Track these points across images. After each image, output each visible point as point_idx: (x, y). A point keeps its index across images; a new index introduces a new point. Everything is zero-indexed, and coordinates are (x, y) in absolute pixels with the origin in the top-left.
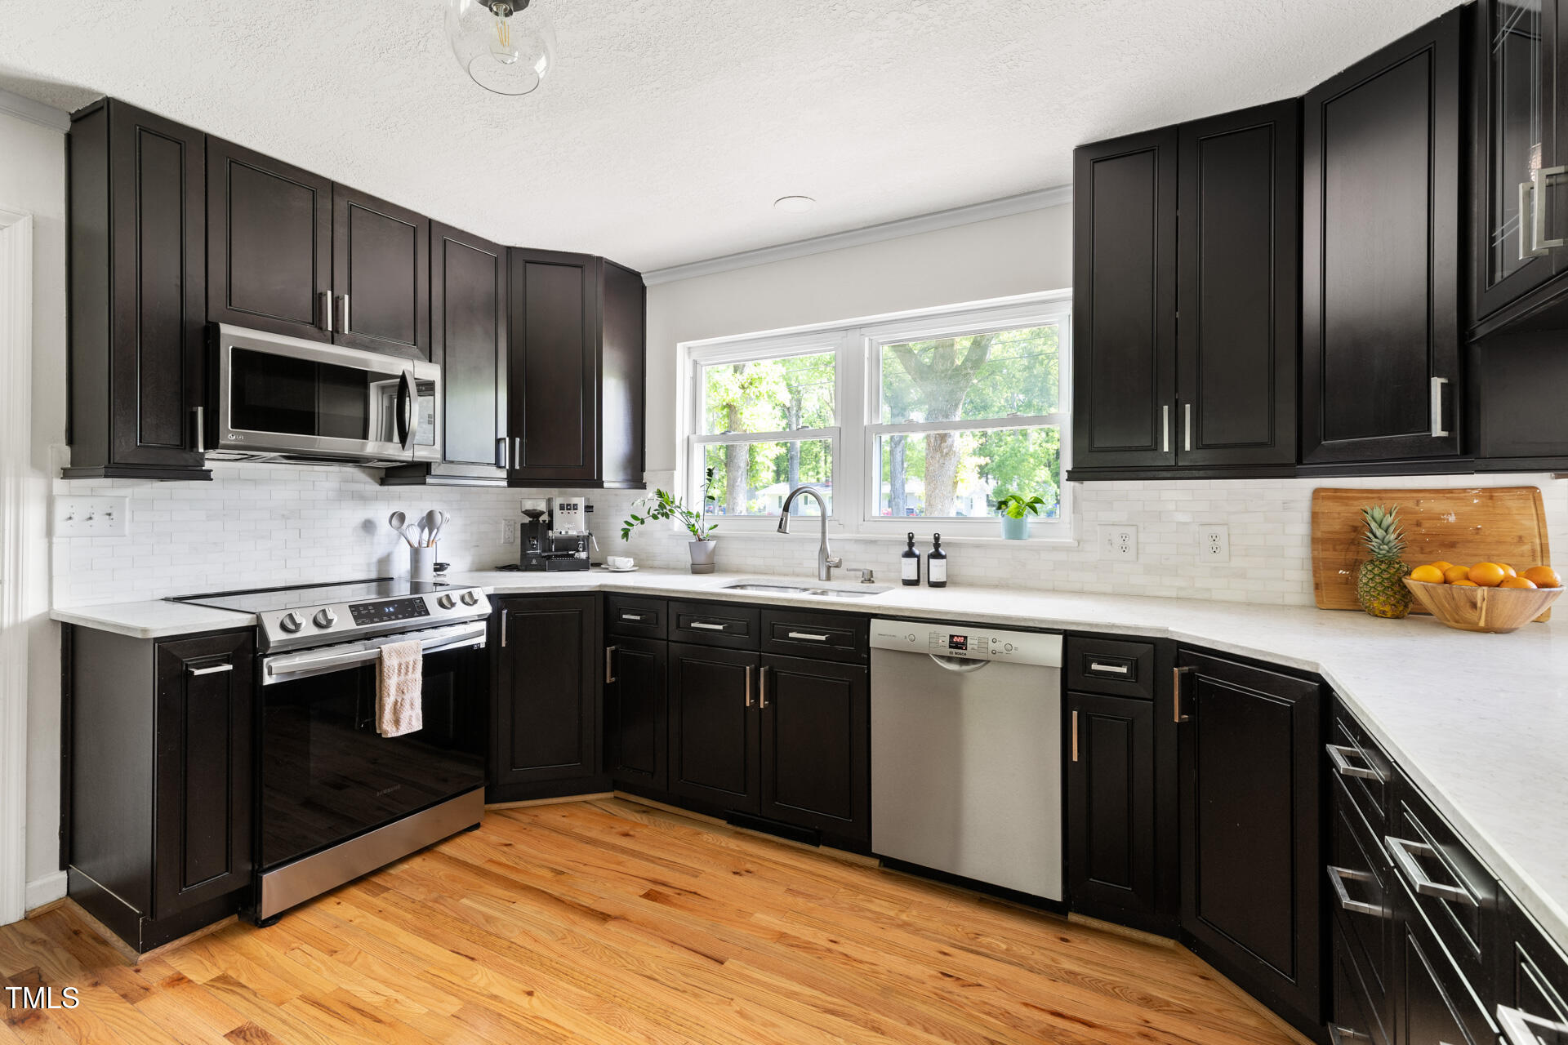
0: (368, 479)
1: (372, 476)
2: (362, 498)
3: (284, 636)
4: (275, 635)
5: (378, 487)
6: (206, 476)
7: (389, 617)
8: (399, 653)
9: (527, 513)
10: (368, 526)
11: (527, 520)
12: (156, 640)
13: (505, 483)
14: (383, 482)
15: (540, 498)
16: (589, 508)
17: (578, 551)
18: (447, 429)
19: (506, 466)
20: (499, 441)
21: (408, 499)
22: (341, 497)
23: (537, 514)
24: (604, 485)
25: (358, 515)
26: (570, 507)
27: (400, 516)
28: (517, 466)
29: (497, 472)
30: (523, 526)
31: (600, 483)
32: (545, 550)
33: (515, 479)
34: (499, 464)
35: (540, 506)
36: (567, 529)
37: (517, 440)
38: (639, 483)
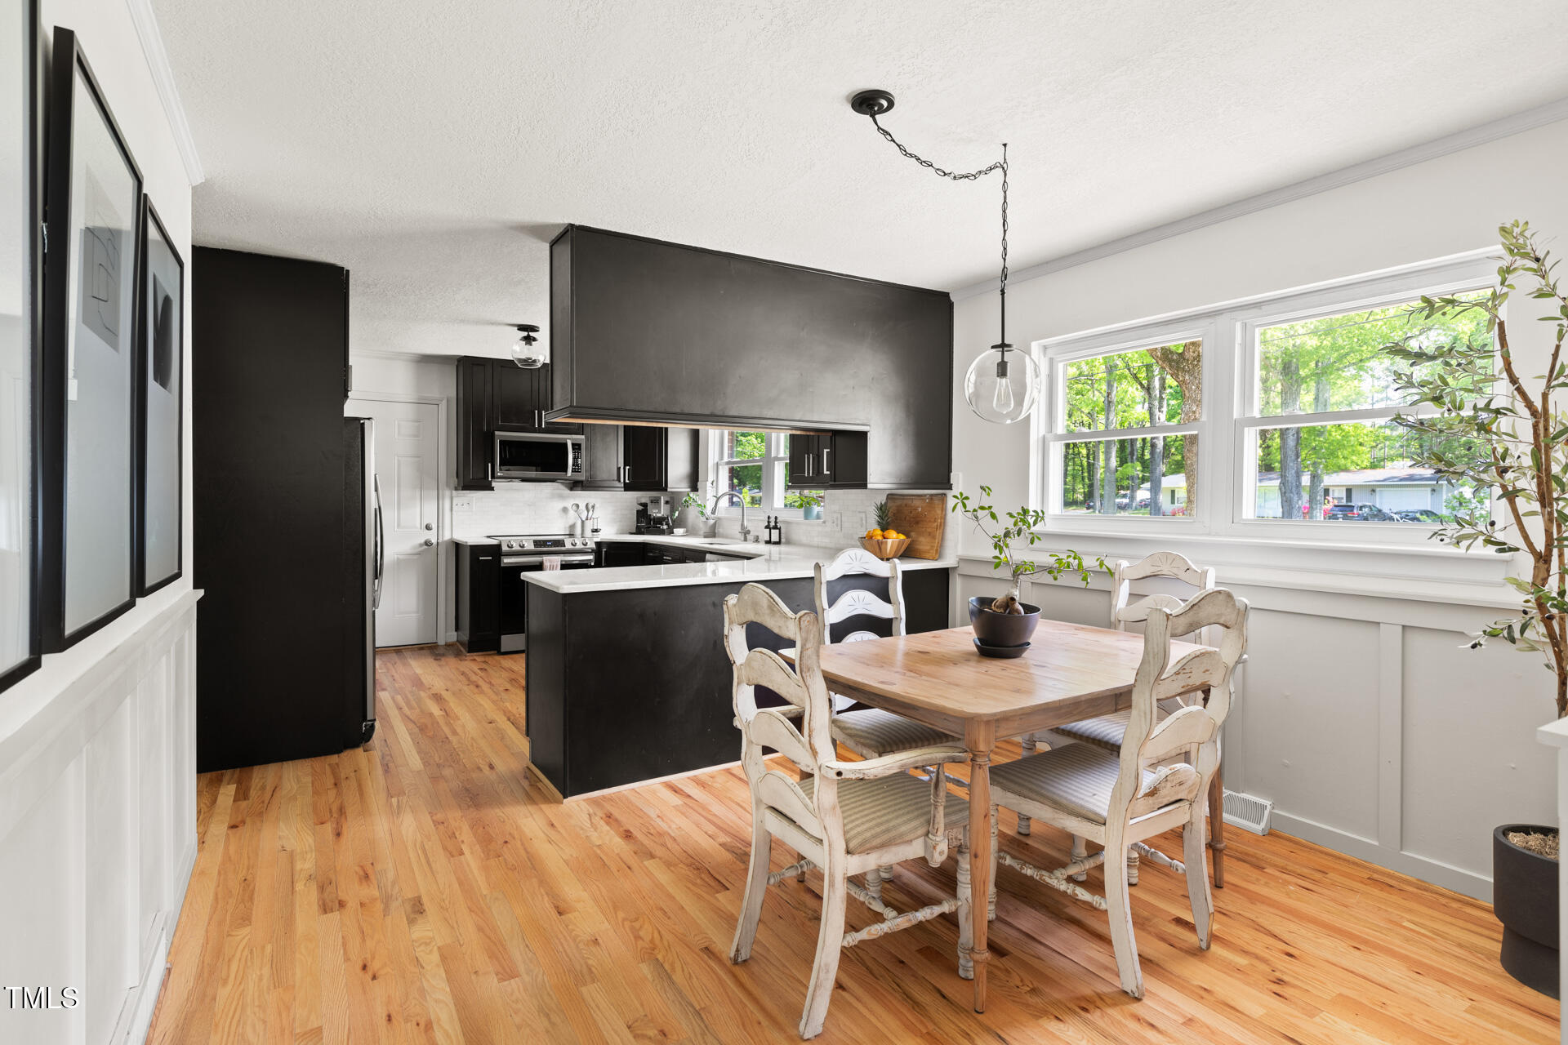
0: (564, 488)
1: (566, 486)
2: (561, 497)
3: (508, 549)
4: (505, 548)
5: (569, 492)
6: (492, 489)
7: (548, 546)
8: (550, 561)
9: (641, 504)
10: (565, 510)
11: (641, 508)
12: (471, 546)
13: (623, 489)
14: (571, 489)
15: (644, 496)
16: (667, 502)
17: (662, 525)
18: (591, 465)
19: (622, 481)
20: (619, 469)
21: (583, 497)
22: (553, 497)
23: (645, 505)
24: (669, 490)
25: (560, 505)
26: (656, 501)
27: (578, 506)
28: (627, 481)
29: (618, 484)
30: (638, 511)
31: (665, 489)
32: (647, 524)
33: (627, 488)
34: (619, 480)
35: (643, 501)
36: (655, 513)
37: (628, 467)
38: (694, 488)
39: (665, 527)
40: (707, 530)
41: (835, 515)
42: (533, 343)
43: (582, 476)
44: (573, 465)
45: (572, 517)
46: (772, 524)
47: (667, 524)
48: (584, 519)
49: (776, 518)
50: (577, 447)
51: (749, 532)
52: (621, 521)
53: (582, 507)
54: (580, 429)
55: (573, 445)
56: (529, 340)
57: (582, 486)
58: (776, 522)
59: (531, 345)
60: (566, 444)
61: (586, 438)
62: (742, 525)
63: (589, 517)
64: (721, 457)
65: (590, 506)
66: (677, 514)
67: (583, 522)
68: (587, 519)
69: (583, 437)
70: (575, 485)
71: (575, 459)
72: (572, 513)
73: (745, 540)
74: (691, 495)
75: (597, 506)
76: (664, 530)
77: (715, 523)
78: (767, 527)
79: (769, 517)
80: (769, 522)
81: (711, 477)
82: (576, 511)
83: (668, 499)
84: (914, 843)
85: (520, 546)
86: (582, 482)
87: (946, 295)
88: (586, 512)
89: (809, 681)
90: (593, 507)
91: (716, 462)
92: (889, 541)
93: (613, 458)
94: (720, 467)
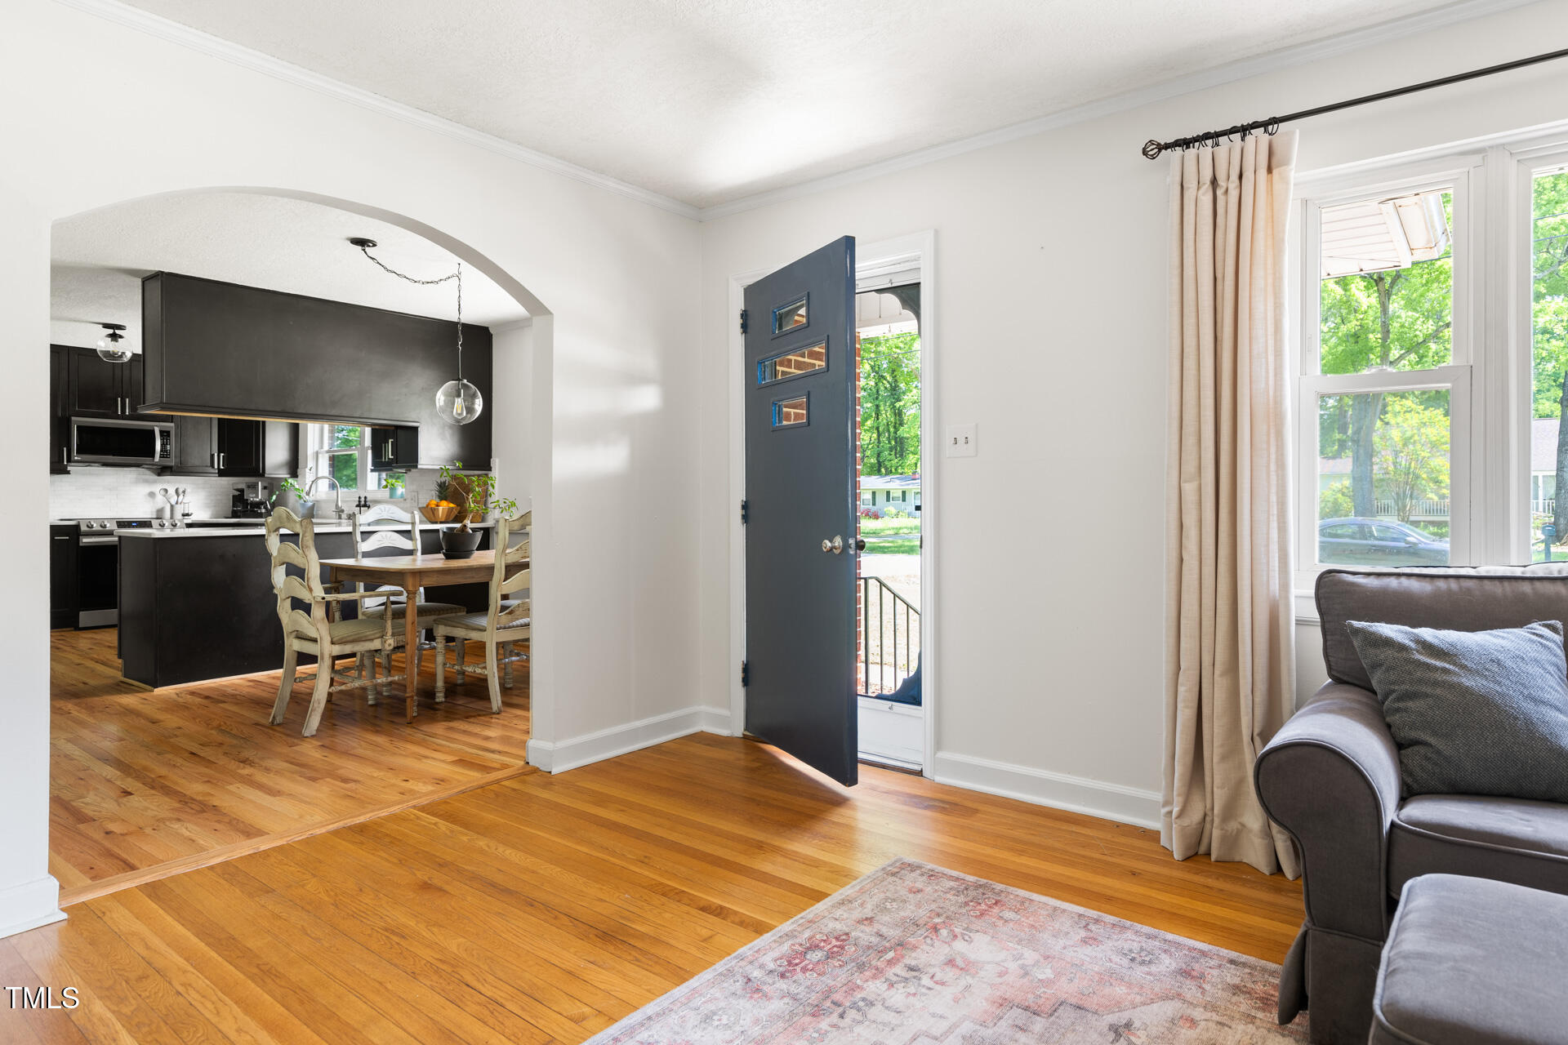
0: (151, 473)
1: (153, 472)
2: (147, 482)
3: (88, 530)
4: (83, 528)
5: (156, 477)
6: (68, 473)
7: (133, 527)
9: (237, 490)
11: (237, 493)
13: (217, 475)
14: (159, 475)
15: (240, 482)
16: (265, 488)
17: (260, 508)
18: (181, 452)
19: (216, 467)
20: (212, 456)
21: (172, 483)
22: (137, 481)
23: (242, 491)
24: (266, 475)
25: (147, 489)
26: (254, 487)
27: (166, 491)
28: (222, 467)
29: (212, 471)
30: (234, 496)
31: (263, 475)
32: (243, 508)
33: (221, 473)
34: (213, 466)
35: (240, 487)
36: (251, 497)
37: (222, 454)
38: (294, 473)
39: (263, 511)
40: (305, 511)
41: (413, 494)
42: (119, 340)
43: (171, 462)
44: (161, 451)
45: (160, 501)
46: (363, 503)
47: (266, 508)
48: (173, 503)
49: (365, 498)
50: (165, 434)
51: (343, 511)
52: (215, 506)
53: (172, 491)
54: (170, 419)
55: (162, 432)
56: (114, 337)
57: (172, 471)
58: (365, 501)
59: (117, 341)
60: (153, 431)
61: (177, 427)
62: (337, 505)
63: (180, 501)
64: (321, 447)
65: (180, 491)
66: (274, 497)
67: (172, 506)
68: (177, 503)
69: (172, 425)
70: (163, 471)
71: (163, 445)
72: (160, 498)
73: (340, 518)
74: (290, 480)
75: (188, 491)
76: (261, 513)
77: (314, 505)
78: (357, 506)
79: (360, 498)
80: (360, 501)
81: (311, 463)
82: (164, 496)
83: (266, 485)
84: (375, 641)
85: (101, 526)
86: (171, 467)
87: (486, 329)
88: (176, 497)
89: (307, 553)
90: (184, 492)
91: (315, 450)
92: (440, 508)
93: (208, 447)
94: (320, 456)
